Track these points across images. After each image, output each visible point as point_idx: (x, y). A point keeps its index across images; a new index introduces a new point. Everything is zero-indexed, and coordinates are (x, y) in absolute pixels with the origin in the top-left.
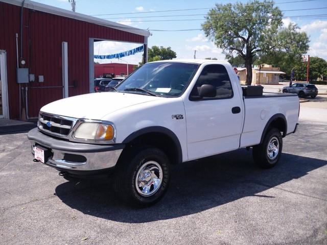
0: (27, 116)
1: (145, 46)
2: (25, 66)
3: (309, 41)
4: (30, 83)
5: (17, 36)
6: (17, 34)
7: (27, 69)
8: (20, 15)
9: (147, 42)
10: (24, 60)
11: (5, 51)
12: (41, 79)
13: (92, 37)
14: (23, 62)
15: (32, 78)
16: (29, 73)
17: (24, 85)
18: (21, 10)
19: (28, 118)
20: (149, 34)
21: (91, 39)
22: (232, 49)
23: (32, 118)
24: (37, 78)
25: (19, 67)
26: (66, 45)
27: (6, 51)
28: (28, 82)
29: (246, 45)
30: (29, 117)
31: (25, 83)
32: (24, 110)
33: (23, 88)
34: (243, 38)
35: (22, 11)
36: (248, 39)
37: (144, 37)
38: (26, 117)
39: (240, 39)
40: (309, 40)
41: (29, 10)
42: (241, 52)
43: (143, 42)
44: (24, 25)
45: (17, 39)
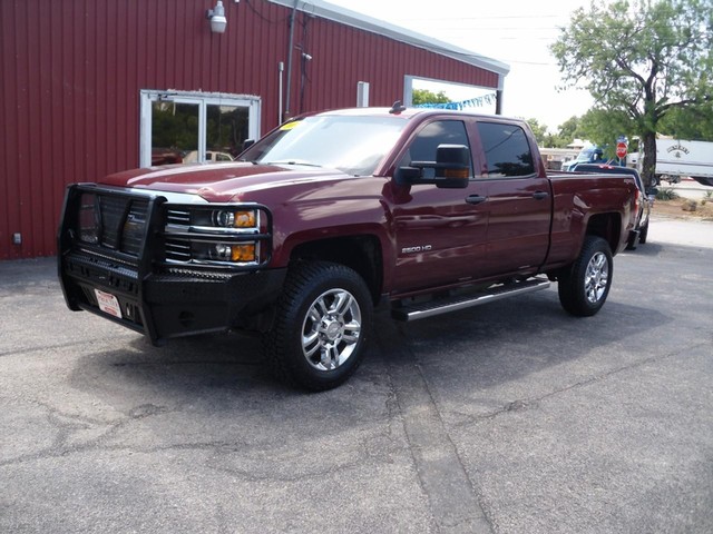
1: (499, 95)
5: (282, 68)
6: (282, 64)
8: (290, 26)
9: (502, 86)
11: (259, 98)
13: (409, 73)
18: (290, 16)
21: (406, 76)
26: (366, 86)
27: (262, 98)
29: (644, 92)
34: (641, 79)
35: (293, 18)
36: (650, 80)
37: (497, 75)
41: (305, 14)
42: (633, 108)
43: (496, 87)
44: (294, 44)
45: (281, 74)
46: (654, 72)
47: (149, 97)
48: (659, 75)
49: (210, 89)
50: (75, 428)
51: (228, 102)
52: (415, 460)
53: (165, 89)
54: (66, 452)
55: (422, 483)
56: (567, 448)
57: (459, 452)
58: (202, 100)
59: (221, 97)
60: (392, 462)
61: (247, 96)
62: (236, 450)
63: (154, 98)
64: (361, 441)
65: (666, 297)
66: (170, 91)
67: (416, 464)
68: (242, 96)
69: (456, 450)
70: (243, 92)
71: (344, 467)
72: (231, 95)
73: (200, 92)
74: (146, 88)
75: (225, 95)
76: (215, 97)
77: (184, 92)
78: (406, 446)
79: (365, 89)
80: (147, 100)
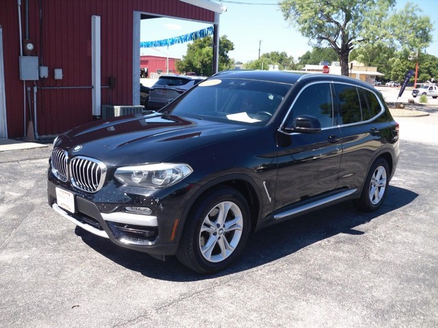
0: (37, 134)
1: (216, 27)
2: (33, 53)
3: (433, 30)
4: (41, 81)
5: (20, 3)
7: (36, 59)
9: (218, 21)
10: (33, 44)
11: (1, 27)
12: (59, 74)
13: (137, 10)
14: (30, 47)
15: (45, 72)
16: (40, 65)
17: (31, 83)
19: (37, 137)
22: (321, 38)
23: (44, 136)
24: (51, 73)
25: (24, 55)
26: (97, 21)
27: (3, 26)
28: (38, 79)
29: (341, 33)
30: (39, 134)
31: (33, 81)
32: (31, 123)
33: (29, 89)
36: (345, 25)
38: (35, 136)
40: (433, 28)
42: (334, 43)
43: (213, 21)
45: (19, 7)
46: (347, 20)
48: (350, 22)
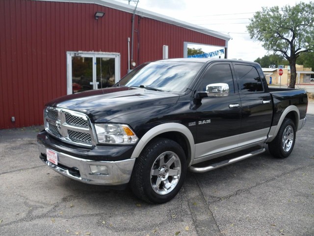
1: (226, 49)
5: (129, 41)
6: (129, 39)
8: (132, 22)
9: (227, 46)
10: (136, 62)
11: (119, 54)
13: (186, 41)
14: (134, 64)
18: (132, 17)
20: (229, 39)
21: (184, 42)
25: (131, 69)
26: (167, 47)
27: (121, 54)
29: (290, 46)
34: (288, 40)
35: (134, 18)
36: (292, 40)
37: (225, 41)
39: (284, 41)
41: (139, 16)
42: (285, 53)
43: (225, 46)
44: (134, 30)
45: (129, 43)
46: (294, 38)
47: (70, 55)
48: (296, 38)
49: (98, 51)
50: (37, 208)
51: (106, 56)
52: (193, 220)
53: (78, 51)
54: (32, 219)
55: (197, 231)
56: (264, 212)
57: (214, 215)
58: (94, 56)
59: (103, 54)
60: (183, 221)
61: (114, 53)
62: (110, 217)
63: (73, 55)
64: (168, 211)
65: (305, 138)
66: (80, 52)
67: (195, 222)
68: (112, 53)
69: (212, 214)
70: (112, 51)
71: (160, 224)
72: (107, 53)
73: (93, 52)
74: (69, 50)
75: (104, 53)
76: (100, 54)
77: (86, 52)
78: (189, 213)
79: (166, 49)
80: (70, 56)
